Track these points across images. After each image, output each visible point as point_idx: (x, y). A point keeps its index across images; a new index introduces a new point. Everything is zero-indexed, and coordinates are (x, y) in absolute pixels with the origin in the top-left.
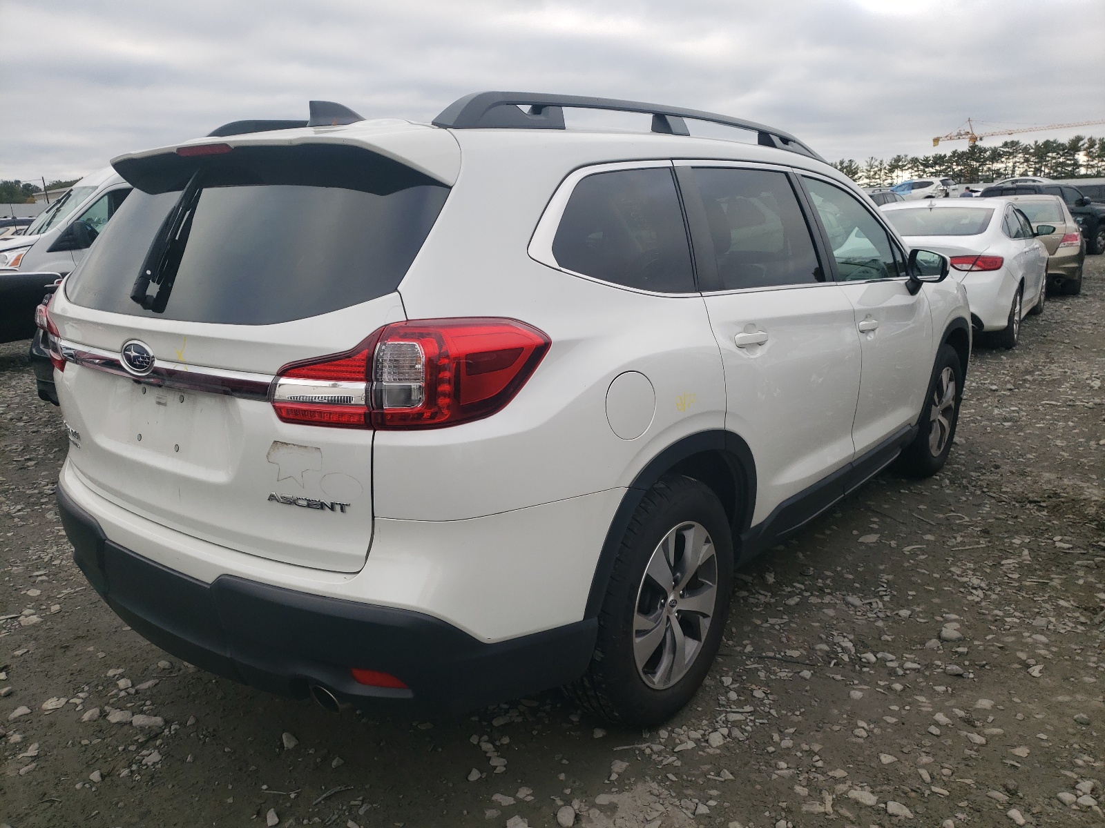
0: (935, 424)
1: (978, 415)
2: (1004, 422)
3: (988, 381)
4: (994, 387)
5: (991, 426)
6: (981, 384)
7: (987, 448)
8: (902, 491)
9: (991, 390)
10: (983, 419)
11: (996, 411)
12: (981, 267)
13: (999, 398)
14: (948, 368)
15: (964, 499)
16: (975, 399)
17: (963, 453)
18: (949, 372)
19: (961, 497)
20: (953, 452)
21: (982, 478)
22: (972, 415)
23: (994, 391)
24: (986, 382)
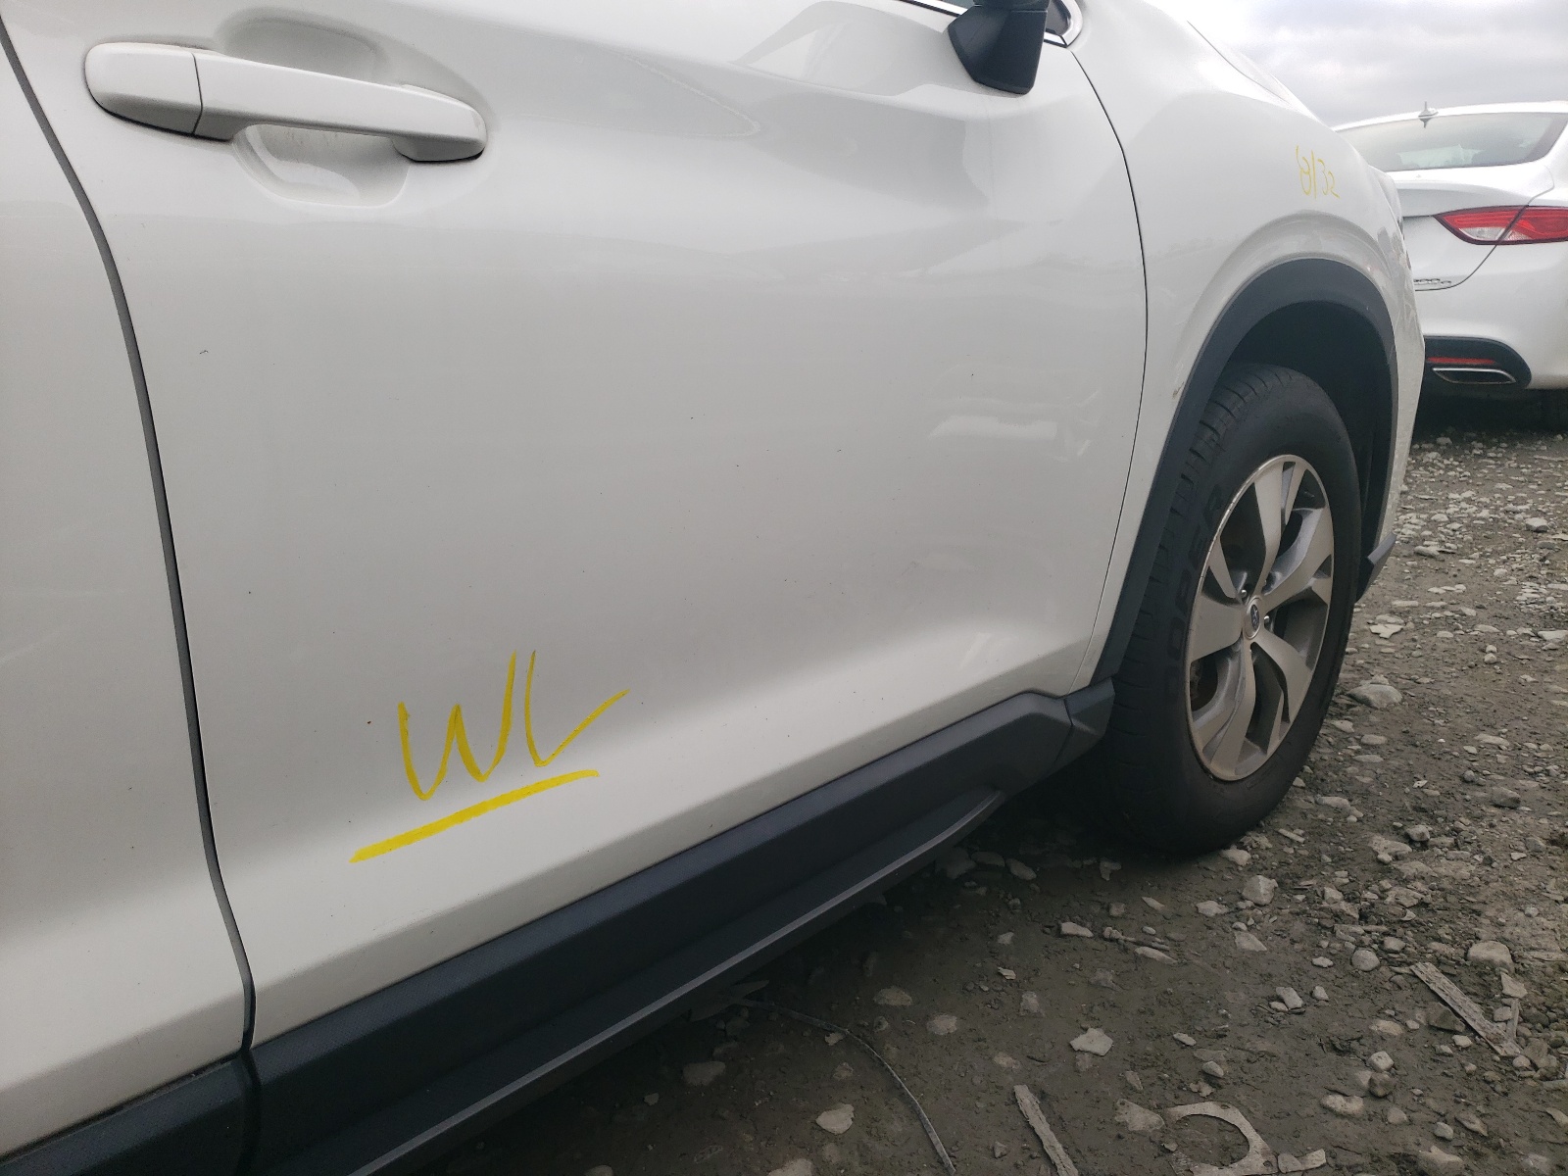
0: (1231, 665)
1: (1468, 604)
2: (1546, 627)
3: (1527, 507)
4: (1537, 522)
5: (1501, 641)
6: (1507, 512)
7: (1465, 723)
8: (1068, 927)
9: (1529, 528)
10: (1483, 614)
11: (1527, 592)
12: (1526, 232)
13: (1545, 552)
14: (1289, 457)
15: (1294, 999)
16: (1476, 555)
17: (1379, 740)
18: (1297, 474)
19: (1281, 991)
20: (1344, 738)
21: (1411, 868)
22: (1455, 600)
23: (1538, 531)
24: (1520, 508)
